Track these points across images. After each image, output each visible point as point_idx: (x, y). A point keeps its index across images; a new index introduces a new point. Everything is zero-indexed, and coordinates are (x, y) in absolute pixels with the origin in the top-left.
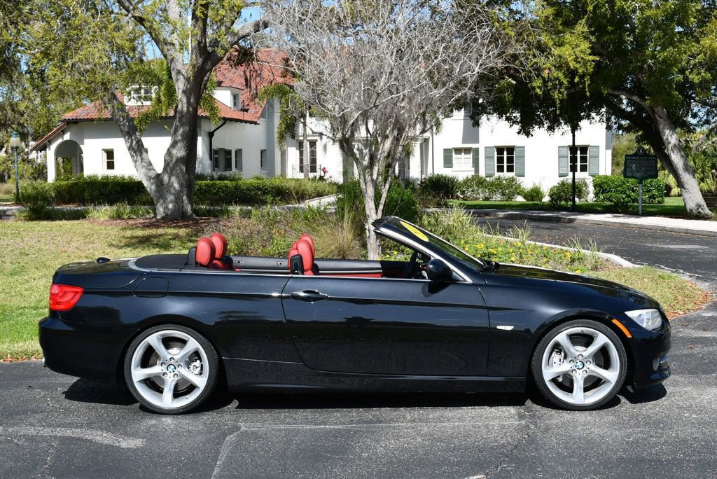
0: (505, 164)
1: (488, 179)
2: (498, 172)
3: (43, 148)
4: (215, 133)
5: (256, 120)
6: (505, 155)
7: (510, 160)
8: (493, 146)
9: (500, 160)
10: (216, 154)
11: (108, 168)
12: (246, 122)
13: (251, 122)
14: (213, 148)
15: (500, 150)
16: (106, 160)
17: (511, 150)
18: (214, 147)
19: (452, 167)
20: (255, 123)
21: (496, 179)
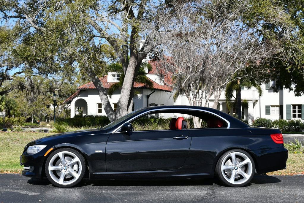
0: (297, 114)
1: (287, 121)
2: (293, 117)
3: (69, 102)
4: (150, 96)
5: (171, 90)
6: (297, 109)
7: (300, 111)
8: (290, 104)
9: (294, 111)
11: (99, 112)
12: (166, 91)
15: (294, 106)
16: (98, 108)
17: (300, 106)
18: (149, 103)
19: (270, 115)
20: (171, 92)
21: (291, 121)
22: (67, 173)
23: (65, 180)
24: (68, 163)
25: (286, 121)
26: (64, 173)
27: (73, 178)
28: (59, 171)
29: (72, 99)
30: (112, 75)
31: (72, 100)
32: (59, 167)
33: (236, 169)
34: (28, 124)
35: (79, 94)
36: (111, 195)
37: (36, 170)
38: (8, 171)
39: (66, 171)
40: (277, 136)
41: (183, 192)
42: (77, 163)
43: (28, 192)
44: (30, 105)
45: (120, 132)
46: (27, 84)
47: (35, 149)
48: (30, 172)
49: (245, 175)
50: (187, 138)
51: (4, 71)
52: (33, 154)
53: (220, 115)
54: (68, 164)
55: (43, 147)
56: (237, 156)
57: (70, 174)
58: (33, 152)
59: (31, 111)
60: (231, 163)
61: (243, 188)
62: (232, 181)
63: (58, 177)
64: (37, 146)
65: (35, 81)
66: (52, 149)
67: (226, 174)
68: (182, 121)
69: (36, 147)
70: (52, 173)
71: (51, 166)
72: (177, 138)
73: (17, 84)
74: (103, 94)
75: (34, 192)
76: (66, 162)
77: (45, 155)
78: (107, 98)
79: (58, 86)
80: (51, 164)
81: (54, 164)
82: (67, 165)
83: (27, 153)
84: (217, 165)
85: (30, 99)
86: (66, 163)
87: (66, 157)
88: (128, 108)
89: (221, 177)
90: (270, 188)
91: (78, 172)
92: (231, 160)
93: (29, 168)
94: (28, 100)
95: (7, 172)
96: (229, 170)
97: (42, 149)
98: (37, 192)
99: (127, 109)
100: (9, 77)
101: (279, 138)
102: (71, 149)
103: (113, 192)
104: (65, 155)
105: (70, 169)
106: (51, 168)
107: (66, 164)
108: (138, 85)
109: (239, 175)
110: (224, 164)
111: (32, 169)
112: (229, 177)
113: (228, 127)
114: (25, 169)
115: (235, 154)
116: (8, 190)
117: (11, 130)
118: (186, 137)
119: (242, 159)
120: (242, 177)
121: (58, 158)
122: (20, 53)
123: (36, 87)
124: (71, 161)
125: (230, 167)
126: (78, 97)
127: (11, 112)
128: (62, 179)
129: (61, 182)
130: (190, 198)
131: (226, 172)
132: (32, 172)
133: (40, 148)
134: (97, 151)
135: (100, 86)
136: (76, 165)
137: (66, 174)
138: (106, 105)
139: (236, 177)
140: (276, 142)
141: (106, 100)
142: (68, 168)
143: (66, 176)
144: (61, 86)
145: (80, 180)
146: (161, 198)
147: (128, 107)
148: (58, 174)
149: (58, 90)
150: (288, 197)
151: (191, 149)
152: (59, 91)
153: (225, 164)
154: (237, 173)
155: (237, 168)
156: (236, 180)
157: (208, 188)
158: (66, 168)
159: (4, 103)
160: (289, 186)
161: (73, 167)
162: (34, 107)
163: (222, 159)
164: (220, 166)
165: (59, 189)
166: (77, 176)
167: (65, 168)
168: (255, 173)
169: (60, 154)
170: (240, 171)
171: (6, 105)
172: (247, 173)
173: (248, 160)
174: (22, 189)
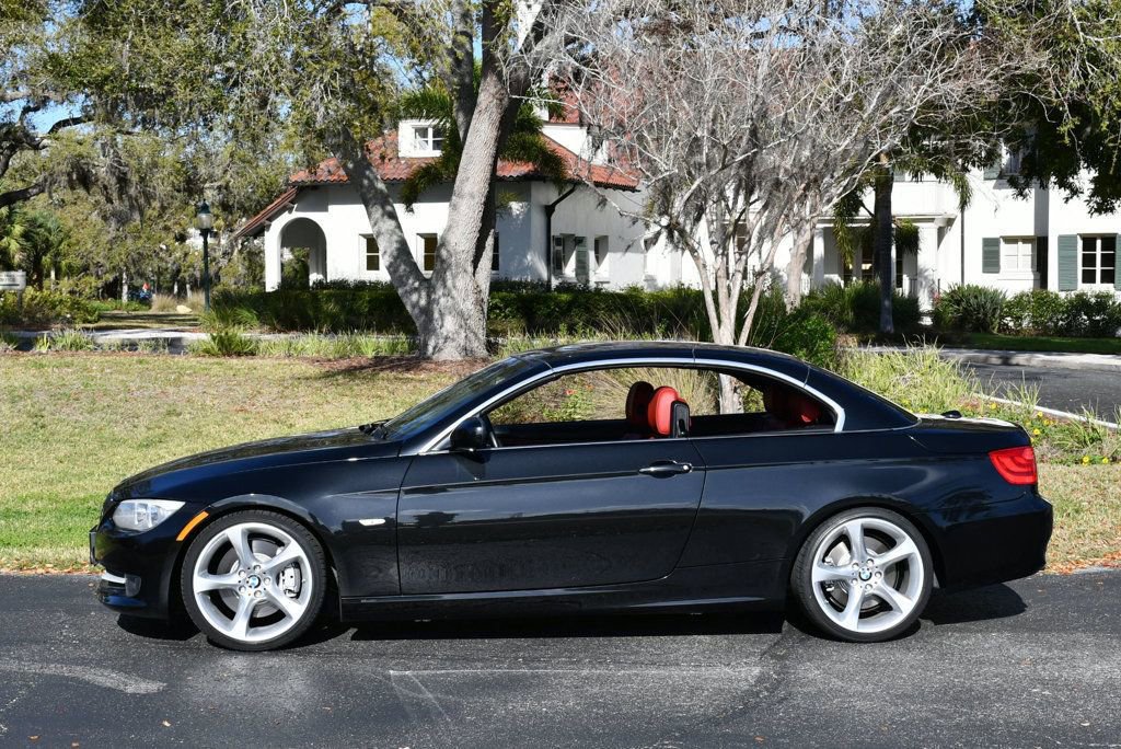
0: (1098, 268)
1: (1062, 295)
2: (1084, 281)
3: (259, 232)
4: (557, 207)
5: (633, 184)
6: (1099, 252)
7: (1108, 260)
8: (1075, 233)
9: (1089, 260)
10: (558, 244)
11: (368, 269)
13: (624, 188)
14: (552, 234)
15: (1089, 241)
16: (364, 254)
17: (1109, 241)
18: (554, 233)
19: (998, 272)
20: (633, 190)
21: (1077, 296)
22: (260, 597)
23: (255, 622)
24: (264, 562)
25: (1057, 295)
26: (247, 599)
27: (279, 615)
28: (231, 591)
29: (271, 219)
30: (416, 131)
31: (267, 223)
32: (230, 580)
33: (864, 577)
34: (108, 305)
35: (293, 202)
36: (420, 692)
37: (148, 591)
38: (48, 565)
39: (255, 593)
40: (1012, 458)
41: (675, 672)
42: (296, 564)
43: (122, 677)
44: (113, 234)
45: (447, 452)
46: (102, 168)
47: (143, 510)
48: (128, 593)
49: (896, 598)
50: (687, 471)
51: (16, 118)
52: (137, 531)
53: (809, 384)
54: (264, 567)
55: (170, 507)
56: (868, 532)
57: (270, 602)
58: (136, 523)
59: (120, 255)
60: (849, 556)
61: (889, 644)
62: (849, 620)
63: (230, 614)
64: (151, 503)
65: (130, 156)
66: (203, 515)
67: (827, 595)
68: (673, 404)
69: (146, 506)
70: (205, 600)
71: (203, 576)
72: (652, 469)
73: (65, 168)
74: (383, 215)
75: (145, 677)
76: (256, 560)
77: (181, 538)
78: (397, 230)
79: (218, 172)
80: (201, 569)
81: (213, 567)
82: (258, 570)
83: (113, 524)
84: (797, 563)
85: (113, 215)
86: (254, 564)
87: (254, 543)
88: (475, 267)
89: (812, 606)
90: (987, 646)
91: (298, 595)
92: (849, 547)
93: (122, 581)
94: (105, 218)
95: (43, 567)
96: (841, 583)
97: (170, 514)
98: (154, 679)
99: (470, 269)
100: (33, 139)
101: (1019, 465)
102: (274, 514)
103: (426, 672)
104: (252, 536)
105: (268, 585)
106: (201, 583)
107: (255, 568)
108: (513, 170)
109: (876, 597)
110: (824, 561)
111: (134, 585)
112: (839, 607)
113: (839, 428)
114: (111, 583)
115: (862, 525)
116: (52, 669)
117: (50, 347)
118: (686, 468)
119: (889, 542)
120: (884, 607)
121: (227, 546)
122: (74, 67)
123: (135, 179)
124: (273, 555)
125: (842, 572)
126: (290, 212)
127: (46, 259)
128: (241, 622)
129: (238, 630)
130: (699, 706)
131: (828, 590)
132: (135, 597)
133: (161, 511)
134: (366, 522)
135: (372, 185)
136: (290, 572)
137: (255, 602)
138: (395, 253)
139: (865, 607)
140: (1012, 478)
141: (395, 238)
142: (262, 582)
143: (254, 611)
144: (225, 171)
145: (308, 624)
146: (597, 705)
147: (476, 262)
148: (226, 601)
149: (216, 184)
150: (1047, 693)
151: (704, 505)
152: (219, 188)
153: (827, 559)
154: (870, 591)
155: (868, 573)
156: (865, 614)
157: (765, 647)
158: (257, 582)
159: (18, 229)
160: (1053, 638)
161: (282, 578)
162: (129, 241)
163: (816, 545)
164: (806, 568)
165: (234, 661)
166: (296, 610)
167: (251, 581)
168: (933, 589)
169: (235, 533)
170: (880, 585)
171: (26, 235)
172: (903, 593)
173: (907, 547)
174: (99, 664)
